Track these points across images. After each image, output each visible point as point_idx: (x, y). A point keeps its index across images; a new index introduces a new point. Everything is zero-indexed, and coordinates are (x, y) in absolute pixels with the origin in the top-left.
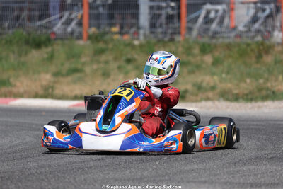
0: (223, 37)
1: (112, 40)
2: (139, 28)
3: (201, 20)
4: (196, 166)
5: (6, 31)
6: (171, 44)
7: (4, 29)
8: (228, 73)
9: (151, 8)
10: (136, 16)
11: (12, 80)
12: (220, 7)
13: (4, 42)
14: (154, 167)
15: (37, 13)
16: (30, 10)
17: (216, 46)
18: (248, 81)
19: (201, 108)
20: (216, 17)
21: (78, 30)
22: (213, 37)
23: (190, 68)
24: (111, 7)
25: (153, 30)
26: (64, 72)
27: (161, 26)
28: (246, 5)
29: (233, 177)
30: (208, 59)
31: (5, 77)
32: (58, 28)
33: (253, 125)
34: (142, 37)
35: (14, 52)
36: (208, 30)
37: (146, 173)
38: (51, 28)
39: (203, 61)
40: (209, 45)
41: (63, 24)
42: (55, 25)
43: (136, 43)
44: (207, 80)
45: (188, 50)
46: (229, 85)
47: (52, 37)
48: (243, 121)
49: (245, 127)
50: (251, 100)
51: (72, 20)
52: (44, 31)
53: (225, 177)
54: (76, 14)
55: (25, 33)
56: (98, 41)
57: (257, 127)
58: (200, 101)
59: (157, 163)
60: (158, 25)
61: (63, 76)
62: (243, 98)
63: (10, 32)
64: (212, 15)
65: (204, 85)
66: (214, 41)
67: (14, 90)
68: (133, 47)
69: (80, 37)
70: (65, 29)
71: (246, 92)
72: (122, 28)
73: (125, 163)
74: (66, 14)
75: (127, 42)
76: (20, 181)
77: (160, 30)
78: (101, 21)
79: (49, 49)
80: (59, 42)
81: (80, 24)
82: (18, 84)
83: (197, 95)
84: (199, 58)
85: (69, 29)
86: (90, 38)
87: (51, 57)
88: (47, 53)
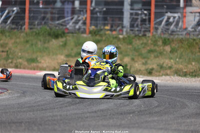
0: (178, 35)
1: (105, 34)
2: (123, 27)
3: (163, 23)
4: (156, 118)
5: (36, 26)
6: (143, 38)
7: (35, 25)
8: (180, 58)
9: (131, 14)
10: (121, 19)
11: (39, 59)
12: (176, 15)
13: (34, 33)
14: (129, 118)
15: (56, 16)
16: (52, 13)
17: (173, 41)
18: (193, 63)
19: (162, 80)
20: (174, 22)
21: (83, 27)
22: (171, 34)
23: (156, 54)
24: (105, 13)
25: (132, 29)
26: (73, 54)
27: (137, 26)
28: (194, 14)
29: (181, 126)
30: (168, 48)
31: (34, 56)
32: (70, 25)
33: (195, 92)
34: (124, 33)
35: (41, 41)
36: (168, 29)
37: (123, 122)
38: (66, 26)
39: (164, 50)
40: (169, 39)
41: (73, 23)
42: (68, 23)
43: (121, 36)
44: (167, 62)
45: (155, 43)
46: (181, 66)
47: (66, 31)
48: (189, 89)
49: (190, 94)
50: (195, 76)
51: (79, 20)
52: (61, 27)
53: (175, 126)
54: (82, 17)
55: (48, 28)
56: (96, 35)
57: (198, 94)
58: (162, 76)
59: (131, 115)
60: (135, 25)
61: (72, 57)
62: (189, 75)
63: (39, 27)
64: (171, 20)
65: (165, 65)
66: (172, 37)
67: (40, 65)
68: (119, 39)
69: (84, 32)
70: (75, 26)
71: (191, 71)
72: (112, 27)
73: (110, 115)
74: (76, 17)
75: (115, 36)
76: (41, 125)
77: (136, 29)
78: (98, 22)
79: (64, 39)
80: (71, 35)
81: (84, 23)
82: (43, 61)
83: (160, 72)
84: (162, 48)
85: (77, 27)
86: (90, 32)
87: (65, 45)
88: (62, 42)
